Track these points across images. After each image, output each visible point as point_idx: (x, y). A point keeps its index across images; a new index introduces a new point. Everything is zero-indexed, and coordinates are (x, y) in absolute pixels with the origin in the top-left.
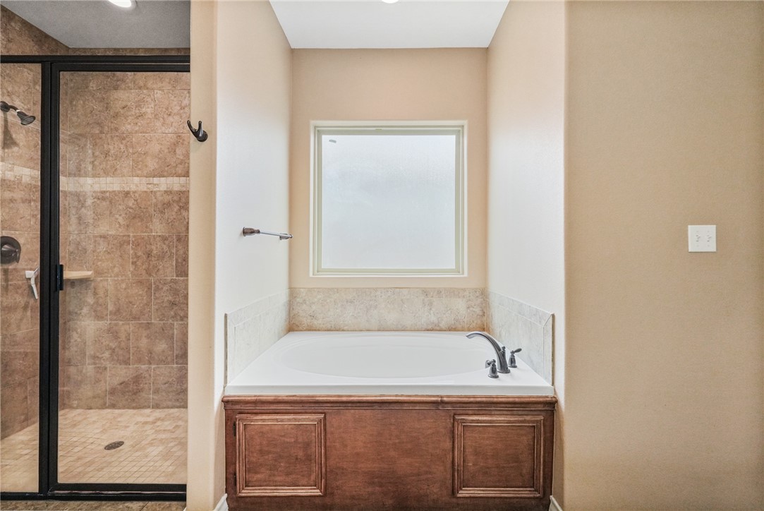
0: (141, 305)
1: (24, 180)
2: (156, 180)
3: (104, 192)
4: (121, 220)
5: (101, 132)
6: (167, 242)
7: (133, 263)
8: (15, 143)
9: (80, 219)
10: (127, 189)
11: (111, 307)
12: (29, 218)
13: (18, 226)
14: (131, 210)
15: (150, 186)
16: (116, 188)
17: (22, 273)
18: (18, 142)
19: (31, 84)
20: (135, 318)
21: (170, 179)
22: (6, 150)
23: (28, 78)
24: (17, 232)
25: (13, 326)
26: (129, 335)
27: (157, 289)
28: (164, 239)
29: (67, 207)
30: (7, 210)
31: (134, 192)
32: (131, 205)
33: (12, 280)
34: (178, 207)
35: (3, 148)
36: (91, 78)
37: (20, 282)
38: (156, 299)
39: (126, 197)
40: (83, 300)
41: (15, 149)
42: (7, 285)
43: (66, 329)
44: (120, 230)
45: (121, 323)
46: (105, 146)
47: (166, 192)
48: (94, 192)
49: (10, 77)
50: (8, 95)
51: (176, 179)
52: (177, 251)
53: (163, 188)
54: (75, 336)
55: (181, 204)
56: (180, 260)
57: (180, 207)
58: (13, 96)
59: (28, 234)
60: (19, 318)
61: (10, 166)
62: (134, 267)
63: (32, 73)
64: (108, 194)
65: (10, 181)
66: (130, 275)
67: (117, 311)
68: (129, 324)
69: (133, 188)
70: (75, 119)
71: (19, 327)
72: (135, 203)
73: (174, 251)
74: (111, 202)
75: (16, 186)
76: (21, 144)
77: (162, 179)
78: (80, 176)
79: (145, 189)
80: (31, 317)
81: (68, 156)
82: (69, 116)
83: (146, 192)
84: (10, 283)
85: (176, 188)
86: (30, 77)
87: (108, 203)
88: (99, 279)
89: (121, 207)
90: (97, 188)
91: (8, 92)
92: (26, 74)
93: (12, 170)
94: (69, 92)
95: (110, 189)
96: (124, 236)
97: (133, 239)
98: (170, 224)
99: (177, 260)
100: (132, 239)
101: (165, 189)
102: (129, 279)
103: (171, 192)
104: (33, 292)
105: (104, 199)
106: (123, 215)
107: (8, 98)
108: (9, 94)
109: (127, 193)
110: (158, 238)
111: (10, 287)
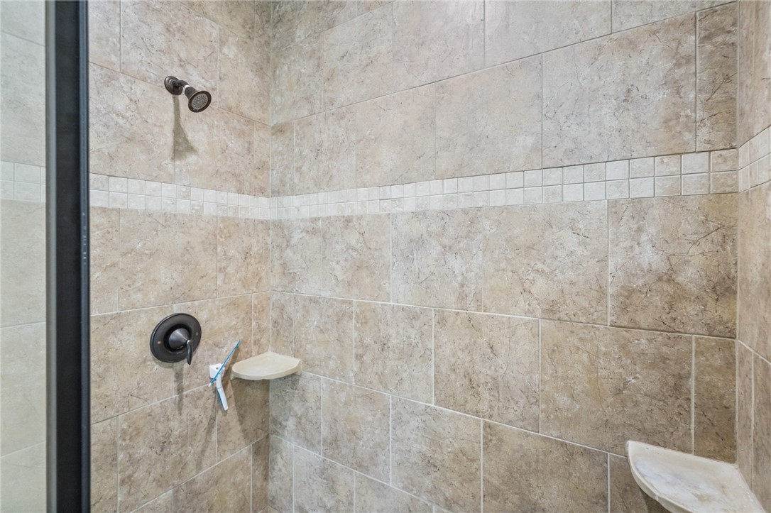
0: (371, 444)
1: (206, 212)
2: (395, 191)
3: (314, 220)
4: (338, 271)
5: (312, 113)
6: (417, 324)
7: (357, 356)
8: (191, 149)
9: (284, 265)
10: (347, 213)
11: (324, 431)
12: (214, 274)
13: (197, 293)
14: (354, 254)
15: (385, 204)
16: (332, 211)
17: (204, 372)
18: (195, 145)
19: (217, 46)
20: (360, 466)
21: (423, 187)
22: (177, 163)
23: (211, 35)
24: (196, 303)
25: (191, 466)
26: (352, 495)
27: (399, 420)
28: (413, 317)
29: (270, 248)
30: (180, 268)
31: (360, 218)
32: (353, 243)
33: (188, 387)
34: (439, 248)
35: (173, 159)
36: (297, 22)
37: (201, 388)
38: (397, 440)
39: (346, 228)
40: (288, 404)
41: (192, 158)
42: (181, 399)
43: (268, 446)
44: (338, 290)
45: (339, 465)
46: (316, 136)
47: (415, 215)
48: (303, 220)
49: (183, 33)
50: (181, 66)
51: (435, 185)
52: (438, 346)
53: (410, 206)
54: (280, 462)
55: (446, 242)
56: (443, 369)
57: (445, 247)
58: (188, 67)
59: (214, 302)
60: (199, 449)
61: (184, 189)
62: (359, 365)
63: (217, 27)
64: (320, 224)
65: (184, 216)
66: (353, 380)
67: (334, 443)
68: (351, 473)
69: (357, 210)
70: (278, 99)
71: (199, 466)
72: (361, 239)
73: (432, 345)
74: (324, 237)
75: (194, 224)
76: (201, 149)
77: (409, 188)
78: (285, 194)
79: (377, 211)
80: (219, 442)
81: (270, 163)
82: (272, 96)
83: (379, 216)
84: (185, 393)
85: (436, 205)
86: (215, 34)
87: (320, 239)
88: (309, 374)
89: (338, 248)
90: (306, 213)
91: (181, 60)
92: (208, 27)
93: (186, 196)
94: (271, 57)
95: (323, 215)
96: (343, 302)
97: (358, 310)
98: (424, 285)
99: (437, 366)
100: (355, 309)
101: (414, 209)
102: (351, 387)
103: (425, 214)
104: (220, 400)
105: (314, 232)
106: (343, 263)
107: (180, 70)
108: (182, 63)
109: (348, 221)
110: (400, 314)
111: (185, 401)
